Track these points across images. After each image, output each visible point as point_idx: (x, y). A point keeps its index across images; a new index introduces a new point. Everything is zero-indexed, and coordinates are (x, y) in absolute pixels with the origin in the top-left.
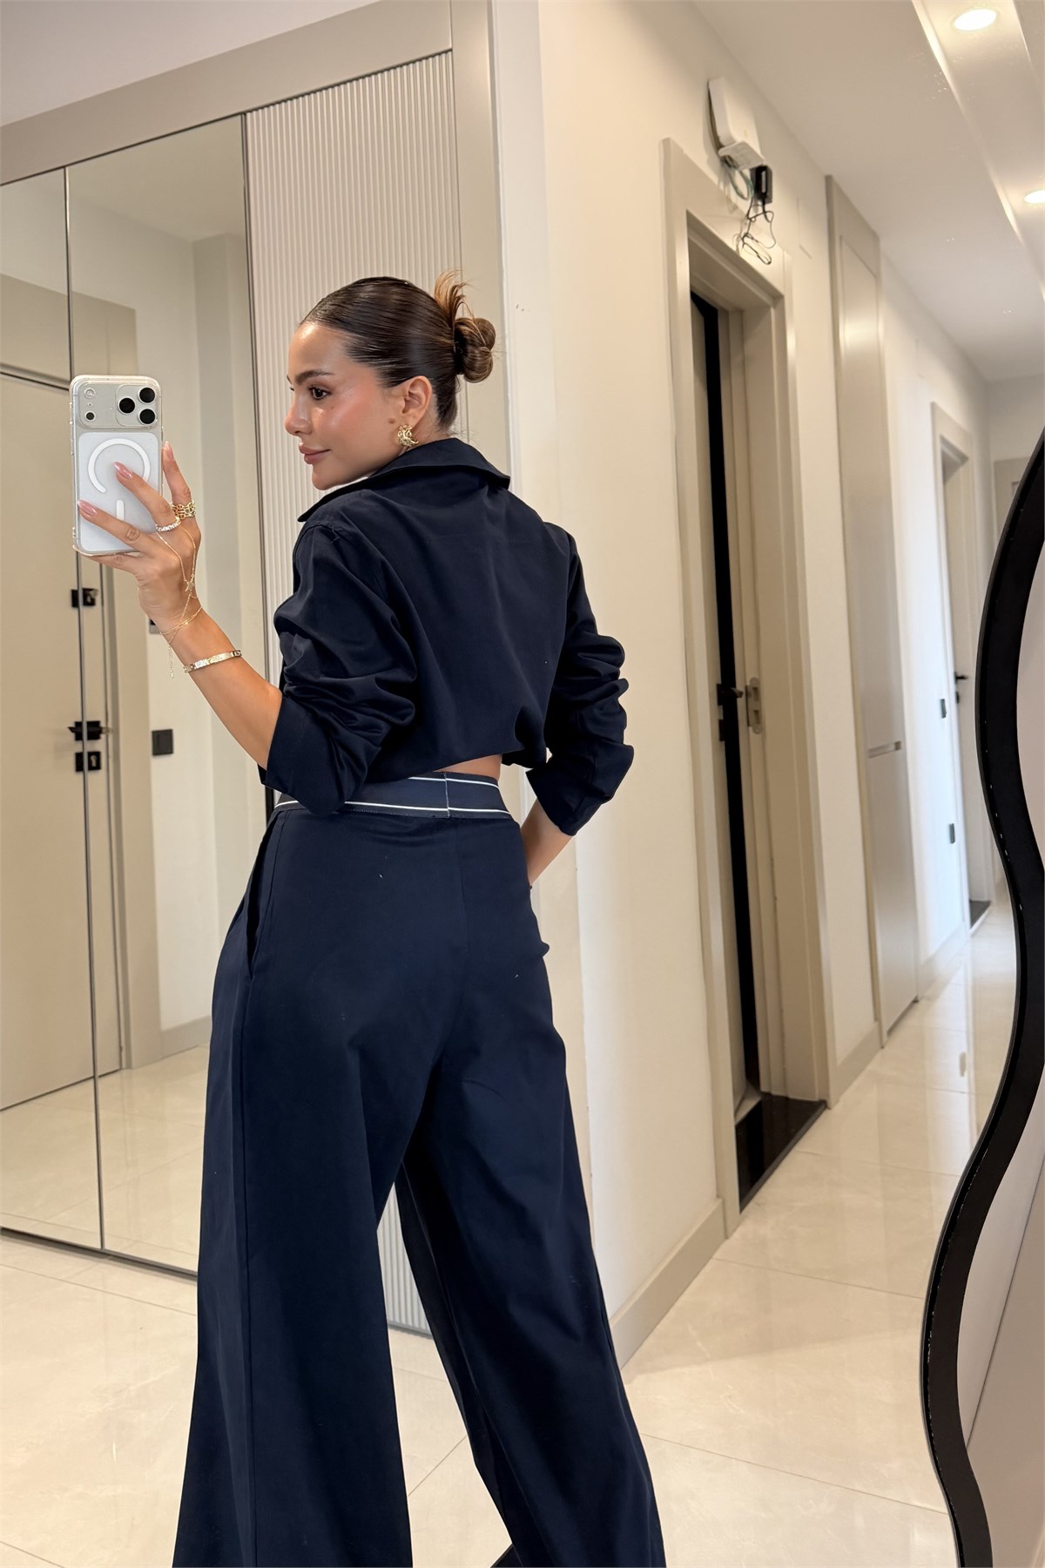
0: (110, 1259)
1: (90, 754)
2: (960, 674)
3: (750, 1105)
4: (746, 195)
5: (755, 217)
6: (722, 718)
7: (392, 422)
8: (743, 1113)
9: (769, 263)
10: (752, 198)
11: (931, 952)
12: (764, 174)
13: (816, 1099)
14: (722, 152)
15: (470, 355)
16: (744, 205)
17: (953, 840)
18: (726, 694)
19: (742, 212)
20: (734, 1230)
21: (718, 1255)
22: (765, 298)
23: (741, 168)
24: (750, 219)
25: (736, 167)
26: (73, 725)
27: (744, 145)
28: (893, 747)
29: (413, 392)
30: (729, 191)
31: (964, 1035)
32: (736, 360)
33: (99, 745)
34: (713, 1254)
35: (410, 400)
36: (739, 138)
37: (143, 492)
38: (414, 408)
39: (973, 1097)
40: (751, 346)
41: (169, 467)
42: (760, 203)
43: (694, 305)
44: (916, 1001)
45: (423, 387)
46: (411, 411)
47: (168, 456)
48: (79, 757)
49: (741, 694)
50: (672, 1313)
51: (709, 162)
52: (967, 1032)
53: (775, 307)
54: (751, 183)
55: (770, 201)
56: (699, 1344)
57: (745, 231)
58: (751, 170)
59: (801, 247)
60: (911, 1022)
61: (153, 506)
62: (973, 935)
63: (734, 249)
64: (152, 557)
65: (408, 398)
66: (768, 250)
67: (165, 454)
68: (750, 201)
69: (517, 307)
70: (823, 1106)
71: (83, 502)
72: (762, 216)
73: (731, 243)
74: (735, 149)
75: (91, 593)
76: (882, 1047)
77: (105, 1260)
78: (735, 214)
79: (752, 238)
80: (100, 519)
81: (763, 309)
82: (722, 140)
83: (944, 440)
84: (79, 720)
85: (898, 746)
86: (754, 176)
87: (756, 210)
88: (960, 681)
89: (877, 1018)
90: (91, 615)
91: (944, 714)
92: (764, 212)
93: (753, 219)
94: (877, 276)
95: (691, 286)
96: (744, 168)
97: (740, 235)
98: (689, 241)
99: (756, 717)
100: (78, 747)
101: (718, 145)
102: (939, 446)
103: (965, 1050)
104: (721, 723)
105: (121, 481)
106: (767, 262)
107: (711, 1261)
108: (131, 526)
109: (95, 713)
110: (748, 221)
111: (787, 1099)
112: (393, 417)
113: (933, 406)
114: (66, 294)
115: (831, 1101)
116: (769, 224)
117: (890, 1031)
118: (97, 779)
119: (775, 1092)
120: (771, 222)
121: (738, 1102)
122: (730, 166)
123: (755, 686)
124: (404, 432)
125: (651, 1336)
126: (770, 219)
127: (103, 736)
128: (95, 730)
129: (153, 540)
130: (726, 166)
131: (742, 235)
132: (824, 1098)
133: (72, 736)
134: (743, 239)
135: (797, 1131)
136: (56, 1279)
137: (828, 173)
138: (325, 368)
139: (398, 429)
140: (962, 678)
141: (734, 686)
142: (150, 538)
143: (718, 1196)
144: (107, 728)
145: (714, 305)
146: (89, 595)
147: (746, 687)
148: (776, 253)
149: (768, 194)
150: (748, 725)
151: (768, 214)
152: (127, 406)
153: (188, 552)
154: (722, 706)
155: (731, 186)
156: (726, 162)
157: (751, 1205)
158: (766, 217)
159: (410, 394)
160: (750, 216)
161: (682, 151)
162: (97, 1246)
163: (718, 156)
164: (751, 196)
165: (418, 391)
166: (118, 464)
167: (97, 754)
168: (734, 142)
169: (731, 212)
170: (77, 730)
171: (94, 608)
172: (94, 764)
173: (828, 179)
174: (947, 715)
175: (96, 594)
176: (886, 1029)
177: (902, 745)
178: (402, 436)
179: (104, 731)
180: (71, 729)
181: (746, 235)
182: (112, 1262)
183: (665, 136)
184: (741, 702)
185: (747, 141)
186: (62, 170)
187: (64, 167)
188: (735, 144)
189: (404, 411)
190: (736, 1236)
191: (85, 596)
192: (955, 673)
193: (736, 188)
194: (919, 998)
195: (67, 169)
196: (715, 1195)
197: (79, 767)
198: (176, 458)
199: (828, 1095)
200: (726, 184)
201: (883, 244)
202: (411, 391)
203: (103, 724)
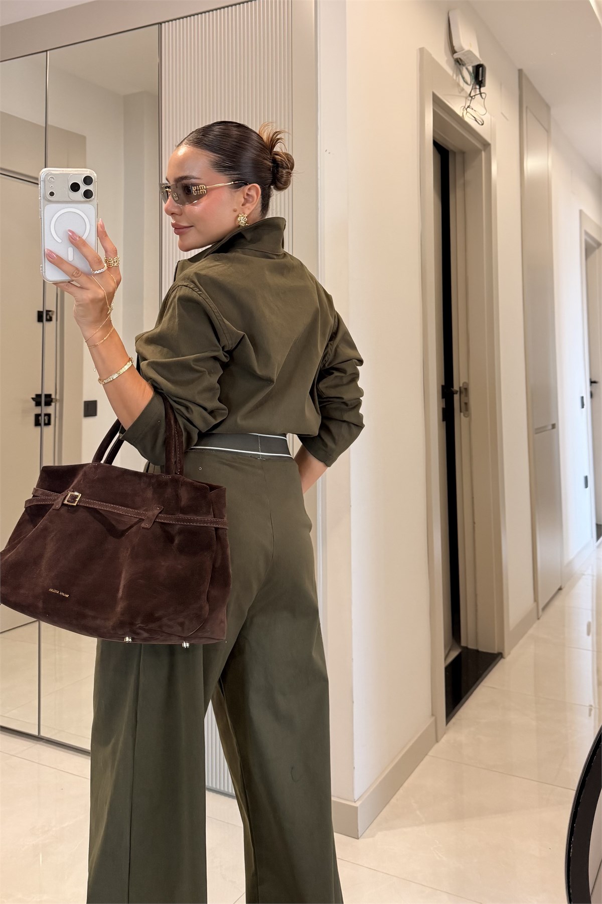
0: (44, 742)
1: (46, 415)
2: (593, 380)
3: (454, 654)
4: (469, 82)
5: (474, 96)
6: (444, 407)
7: (235, 211)
8: (450, 659)
9: (482, 124)
10: (473, 85)
11: (571, 557)
12: (481, 69)
13: (496, 652)
14: (456, 56)
15: (280, 174)
16: (468, 89)
17: (586, 486)
18: (448, 391)
19: (466, 92)
20: (442, 737)
21: (430, 753)
22: (479, 146)
23: (467, 65)
24: (472, 97)
25: (464, 65)
26: (34, 396)
27: (470, 52)
28: (550, 427)
29: (250, 193)
30: (459, 79)
31: (590, 613)
32: (459, 182)
33: (50, 410)
34: (428, 752)
35: (247, 199)
36: (466, 47)
37: (84, 250)
38: (249, 203)
39: (595, 653)
40: (469, 175)
41: (101, 234)
42: (478, 87)
43: (436, 149)
44: (560, 589)
45: (255, 190)
46: (248, 205)
47: (101, 228)
48: (37, 416)
49: (456, 392)
50: (401, 791)
51: (447, 61)
52: (592, 610)
53: (484, 151)
54: (473, 75)
55: (484, 86)
56: (418, 812)
57: (468, 104)
58: (473, 67)
59: (502, 113)
60: (557, 603)
61: (90, 258)
62: (598, 547)
63: (461, 115)
64: (87, 289)
65: (246, 197)
66: (482, 116)
67: (99, 226)
68: (471, 86)
69: (326, 151)
70: (500, 656)
71: (48, 250)
72: (479, 95)
73: (459, 110)
74: (463, 54)
75: (50, 313)
76: (538, 619)
77: (41, 743)
78: (463, 94)
79: (472, 109)
80: (57, 261)
81: (478, 152)
82: (456, 48)
83: (587, 233)
84: (39, 392)
85: (554, 426)
86: (475, 71)
87: (475, 92)
88: (594, 384)
89: (536, 600)
90: (50, 326)
91: (583, 406)
92: (481, 94)
93: (473, 97)
94: (548, 131)
95: (434, 137)
96: (469, 66)
97: (465, 107)
98: (434, 110)
99: (466, 407)
100: (38, 410)
101: (454, 52)
102: (584, 237)
103: (590, 620)
104: (443, 409)
105: (72, 242)
106: (481, 124)
107: (427, 757)
108: (77, 269)
109: (49, 390)
110: (470, 98)
111: (477, 651)
112: (236, 207)
113: (581, 211)
114: (44, 126)
115: (506, 653)
116: (483, 100)
117: (544, 609)
118: (48, 431)
119: (470, 647)
120: (485, 99)
121: (447, 652)
122: (460, 64)
123: (465, 387)
124: (242, 218)
125: (387, 806)
126: (484, 97)
127: (53, 404)
128: (49, 400)
129: (90, 279)
130: (458, 64)
131: (466, 107)
132: (500, 651)
133: (33, 403)
134: (466, 109)
135: (483, 673)
136: (8, 754)
137: (520, 67)
138: (194, 174)
139: (238, 216)
140: (595, 382)
141: (453, 387)
142: (88, 277)
143: (433, 715)
144: (56, 399)
145: (447, 148)
146: (49, 314)
147: (460, 388)
148: (487, 118)
149: (483, 81)
150: (461, 412)
151: (483, 95)
152: (75, 187)
153: (111, 290)
154: (444, 399)
155: (460, 76)
156: (458, 62)
157: (453, 720)
158: (481, 96)
159: (248, 195)
160: (472, 95)
161: (431, 55)
162: (36, 733)
163: (453, 58)
164: (472, 83)
165: (253, 193)
166: (70, 231)
167: (49, 415)
168: (463, 50)
169: (460, 93)
170: (37, 400)
171: (51, 322)
172: (46, 422)
173: (520, 71)
174: (585, 406)
175: (52, 314)
176: (541, 607)
177: (556, 425)
178: (241, 220)
179: (54, 400)
180: (33, 398)
181: (468, 107)
182: (44, 744)
183: (421, 47)
184: (456, 397)
185: (471, 50)
186: (45, 53)
187: (46, 51)
188: (464, 51)
189: (243, 205)
190: (444, 740)
191: (47, 314)
192: (590, 379)
193: (463, 78)
194: (562, 587)
195: (48, 52)
196: (431, 714)
197: (37, 423)
198: (106, 229)
199: (503, 649)
200: (457, 76)
201: (553, 111)
202: (248, 193)
203: (53, 397)
